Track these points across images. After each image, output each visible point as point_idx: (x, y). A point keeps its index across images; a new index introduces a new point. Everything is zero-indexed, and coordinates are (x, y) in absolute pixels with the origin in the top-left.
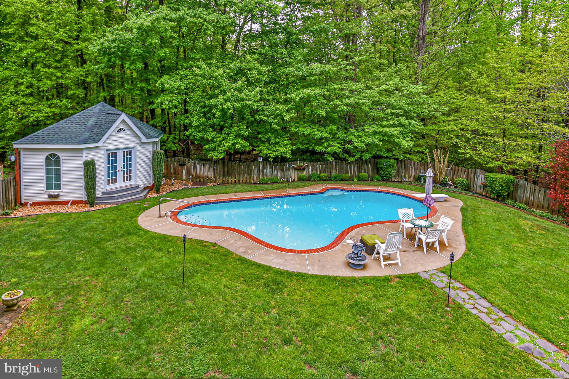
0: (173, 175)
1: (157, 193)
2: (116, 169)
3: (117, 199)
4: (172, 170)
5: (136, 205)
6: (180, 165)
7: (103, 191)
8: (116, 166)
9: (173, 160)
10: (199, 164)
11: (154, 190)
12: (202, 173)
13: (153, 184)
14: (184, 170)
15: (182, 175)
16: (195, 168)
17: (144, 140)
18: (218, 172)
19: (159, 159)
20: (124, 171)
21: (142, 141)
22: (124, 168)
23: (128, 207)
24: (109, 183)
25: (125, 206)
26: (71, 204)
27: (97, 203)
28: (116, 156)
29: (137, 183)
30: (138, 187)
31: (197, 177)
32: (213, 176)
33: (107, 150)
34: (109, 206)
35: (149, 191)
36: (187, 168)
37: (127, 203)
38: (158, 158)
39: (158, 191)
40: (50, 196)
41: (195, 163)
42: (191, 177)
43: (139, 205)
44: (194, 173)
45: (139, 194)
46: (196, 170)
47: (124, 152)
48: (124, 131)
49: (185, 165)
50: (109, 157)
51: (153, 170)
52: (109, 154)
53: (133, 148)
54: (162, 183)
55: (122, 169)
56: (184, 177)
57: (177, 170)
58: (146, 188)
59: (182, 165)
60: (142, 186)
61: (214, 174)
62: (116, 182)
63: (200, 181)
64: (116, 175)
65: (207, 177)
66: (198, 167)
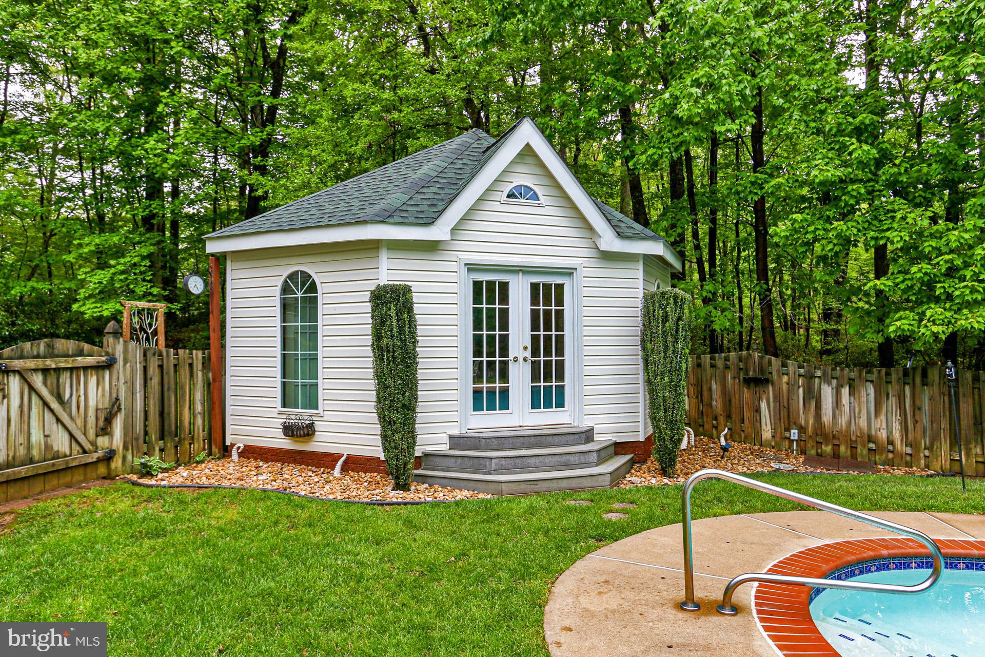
0: (721, 419)
1: (664, 472)
2: (504, 351)
3: (501, 470)
4: (717, 404)
5: (570, 510)
6: (749, 382)
7: (455, 432)
8: (504, 340)
9: (720, 363)
10: (826, 378)
11: (653, 462)
12: (843, 421)
13: (648, 439)
14: (763, 405)
15: (756, 424)
16: (813, 396)
17: (609, 241)
18: (925, 419)
19: (670, 323)
20: (535, 365)
21: (603, 247)
22: (535, 352)
23: (532, 510)
24: (477, 406)
25: (525, 503)
26: (344, 469)
27: (423, 479)
28: (504, 299)
29: (587, 423)
30: (588, 435)
31: (822, 434)
32: (897, 435)
33: (471, 268)
34: (460, 495)
35: (632, 462)
36: (778, 398)
37: (537, 493)
38: (665, 319)
39: (666, 470)
40: (289, 430)
41: (810, 377)
42: (794, 434)
43: (582, 511)
44: (806, 418)
45: (588, 465)
46: (818, 407)
47: (535, 287)
48: (536, 197)
49: (767, 381)
50: (477, 298)
51: (646, 369)
52: (477, 285)
53: (569, 272)
54: (684, 445)
55: (528, 354)
56: (767, 433)
57: (735, 402)
58: (619, 448)
59: (759, 382)
60: (602, 438)
61: (905, 429)
62: (505, 405)
63: (836, 455)
64: (504, 376)
65: (870, 439)
66: (827, 393)
